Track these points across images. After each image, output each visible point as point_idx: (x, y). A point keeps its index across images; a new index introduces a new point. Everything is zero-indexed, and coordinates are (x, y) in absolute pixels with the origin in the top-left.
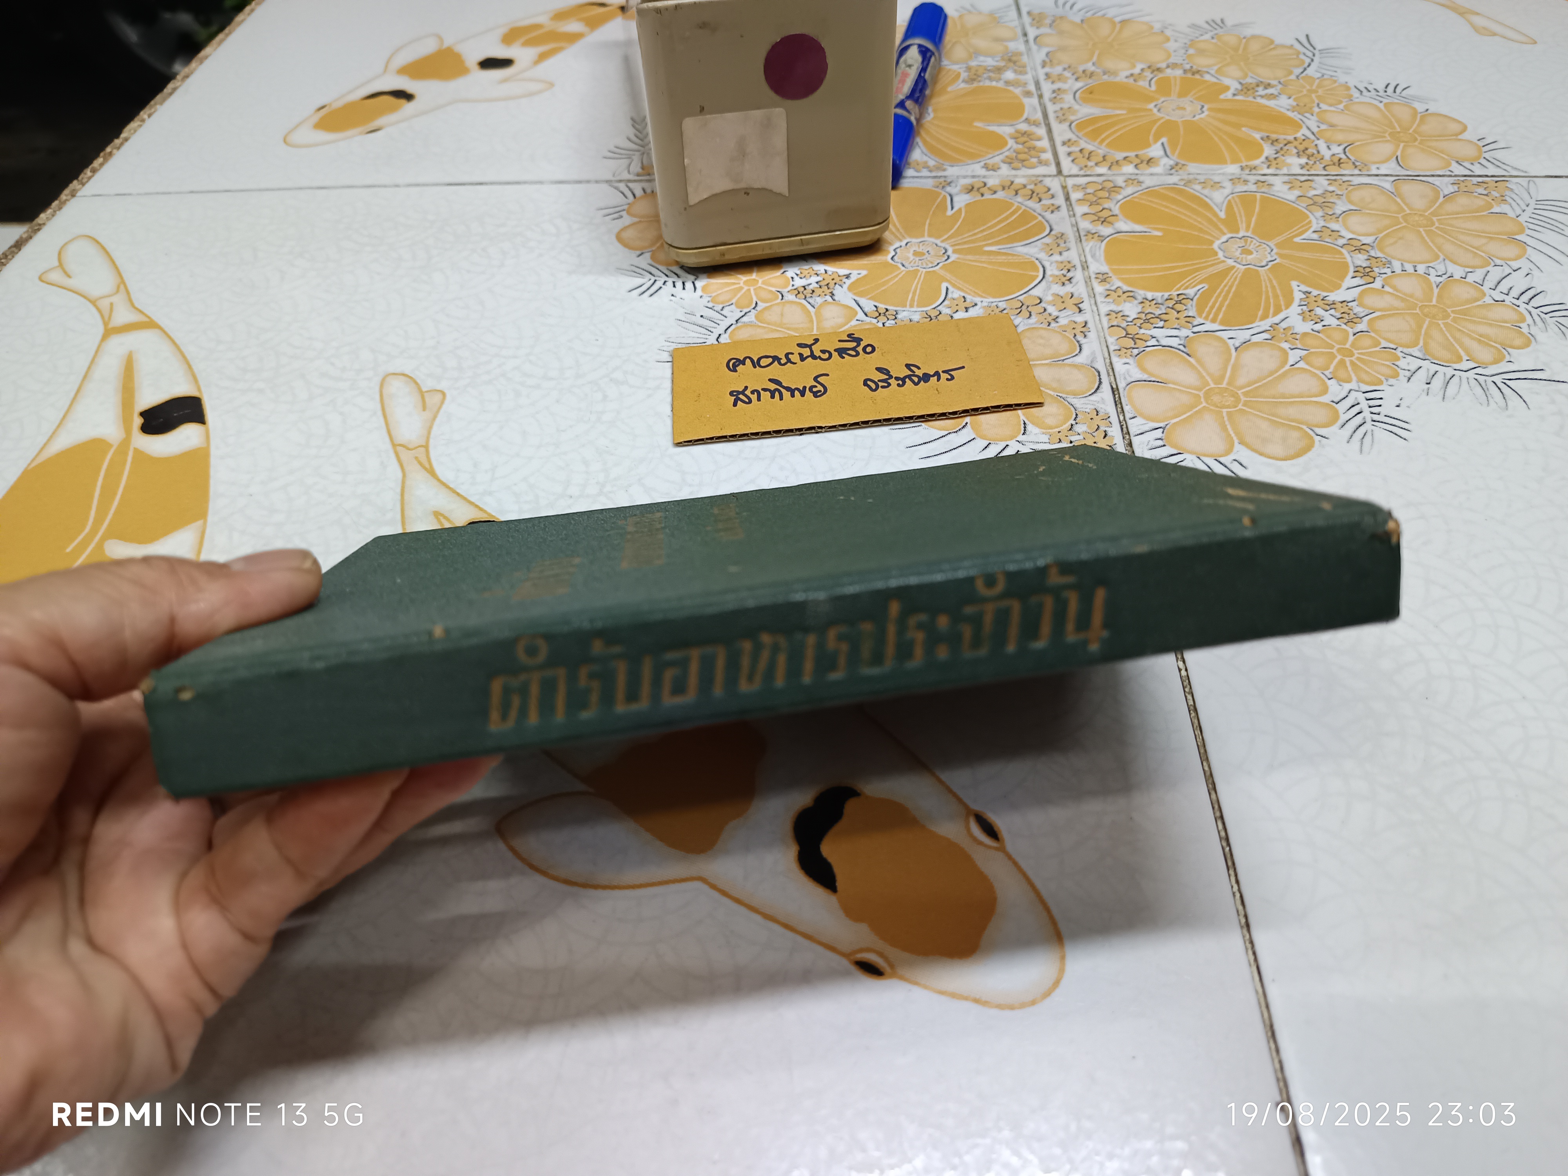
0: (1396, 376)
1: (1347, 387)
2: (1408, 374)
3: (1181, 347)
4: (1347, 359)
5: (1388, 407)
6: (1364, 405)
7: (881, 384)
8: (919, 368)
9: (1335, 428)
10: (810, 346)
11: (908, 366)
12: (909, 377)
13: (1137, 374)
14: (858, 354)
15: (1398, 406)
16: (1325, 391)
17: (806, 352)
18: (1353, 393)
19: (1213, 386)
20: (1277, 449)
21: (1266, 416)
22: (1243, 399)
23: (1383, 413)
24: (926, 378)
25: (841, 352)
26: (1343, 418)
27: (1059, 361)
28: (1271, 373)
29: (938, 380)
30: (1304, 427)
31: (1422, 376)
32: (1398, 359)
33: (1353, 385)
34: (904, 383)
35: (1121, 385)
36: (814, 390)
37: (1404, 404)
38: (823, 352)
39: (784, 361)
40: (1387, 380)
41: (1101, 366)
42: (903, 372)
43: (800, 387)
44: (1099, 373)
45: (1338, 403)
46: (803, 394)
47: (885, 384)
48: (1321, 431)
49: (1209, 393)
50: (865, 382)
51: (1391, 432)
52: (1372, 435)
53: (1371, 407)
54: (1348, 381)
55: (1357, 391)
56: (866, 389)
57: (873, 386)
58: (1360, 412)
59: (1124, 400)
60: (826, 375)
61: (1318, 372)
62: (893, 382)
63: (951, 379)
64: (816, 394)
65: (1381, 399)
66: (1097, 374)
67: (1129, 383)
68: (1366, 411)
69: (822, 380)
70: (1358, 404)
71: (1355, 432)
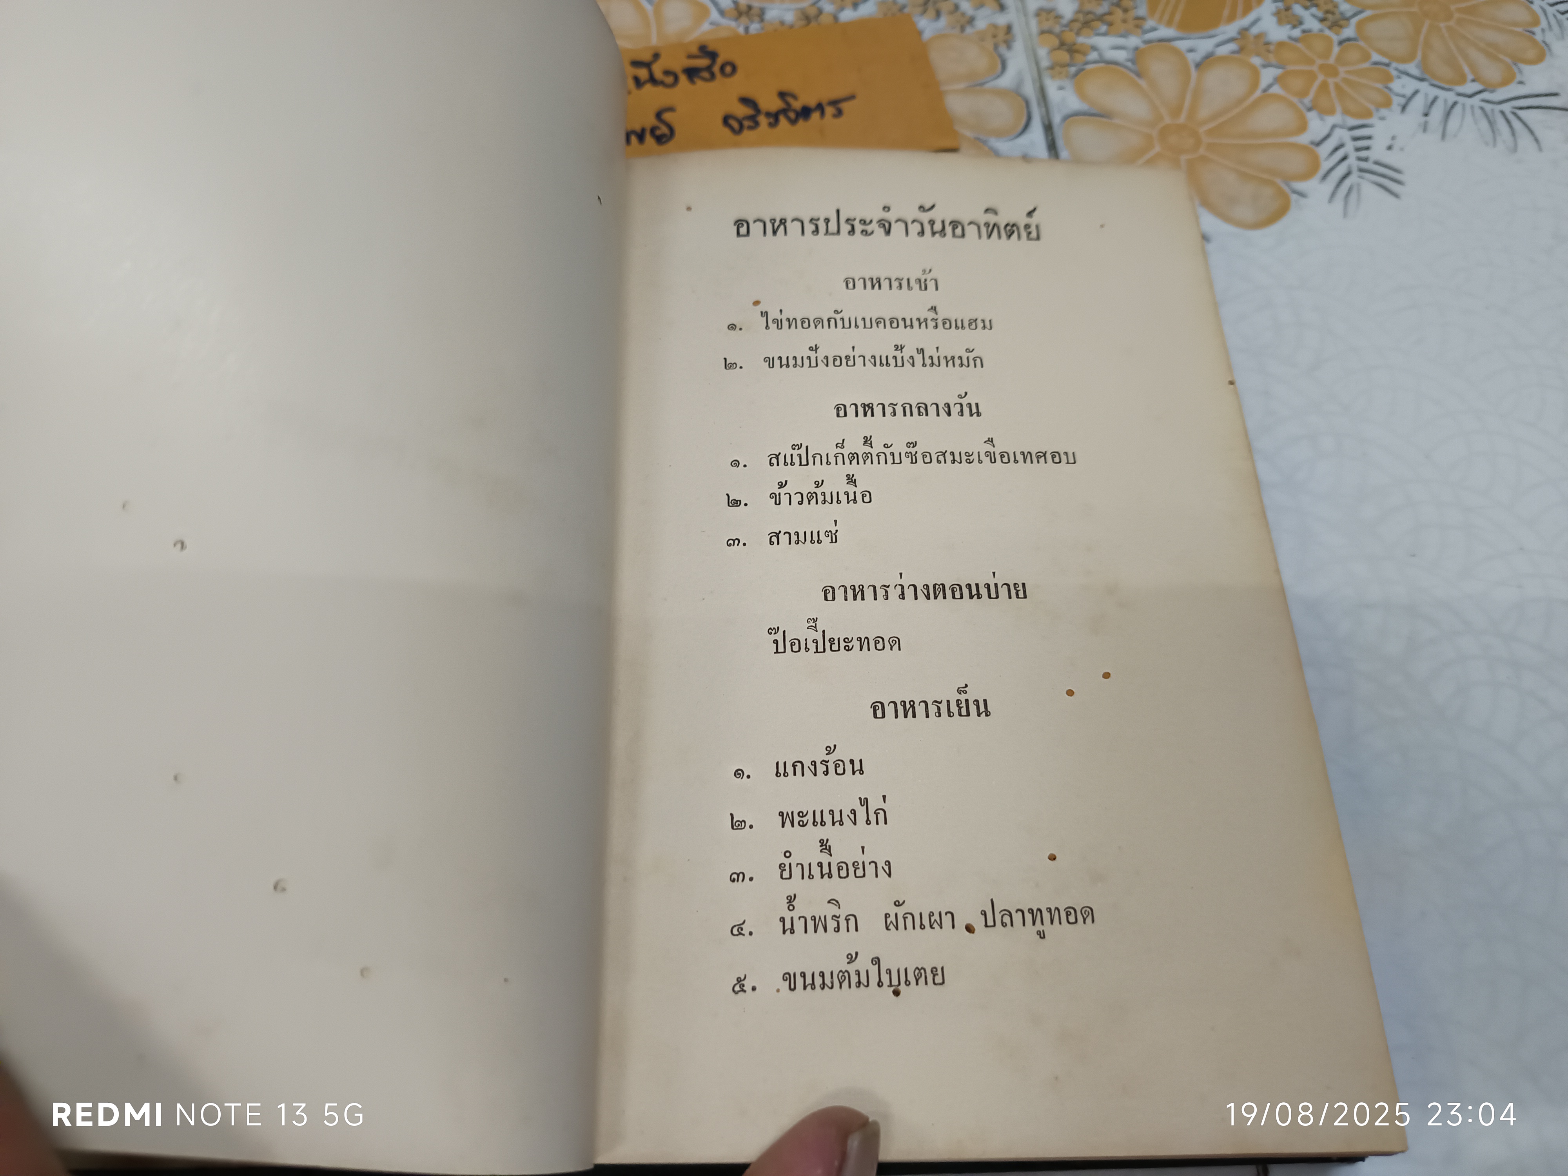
0: (1388, 104)
1: (1331, 120)
2: (1402, 101)
3: (1129, 64)
4: (1331, 81)
5: (1378, 152)
6: (1350, 147)
7: (746, 123)
8: (795, 98)
9: (1314, 181)
10: (648, 65)
11: (782, 95)
12: (784, 111)
13: (1074, 103)
14: (713, 77)
15: (1390, 148)
16: (1303, 127)
17: (643, 74)
18: (1337, 130)
19: (1168, 120)
20: (1244, 212)
21: (1231, 165)
22: (1206, 140)
23: (1372, 159)
24: (805, 112)
25: (692, 73)
26: (1326, 165)
27: (977, 85)
28: (1240, 101)
29: (823, 113)
30: (1278, 181)
31: (1418, 103)
32: (1390, 79)
33: (1336, 118)
34: (777, 121)
35: (1057, 119)
36: (658, 133)
37: (1396, 145)
38: (667, 73)
40: (1377, 110)
41: (1029, 91)
42: (776, 104)
43: (638, 128)
44: (1027, 103)
45: (1319, 144)
46: (641, 137)
47: (751, 124)
48: (1300, 186)
49: (1164, 132)
50: (726, 120)
51: (1381, 186)
52: (1359, 191)
53: (1358, 149)
54: (1331, 112)
55: (1341, 127)
56: (727, 131)
57: (735, 125)
58: (1345, 158)
59: (1060, 143)
60: (671, 109)
61: (1295, 100)
62: (763, 120)
63: (839, 113)
64: (660, 140)
65: (1369, 138)
66: (1024, 104)
67: (1066, 118)
68: (1353, 155)
69: (667, 116)
70: (1343, 145)
71: (1338, 185)
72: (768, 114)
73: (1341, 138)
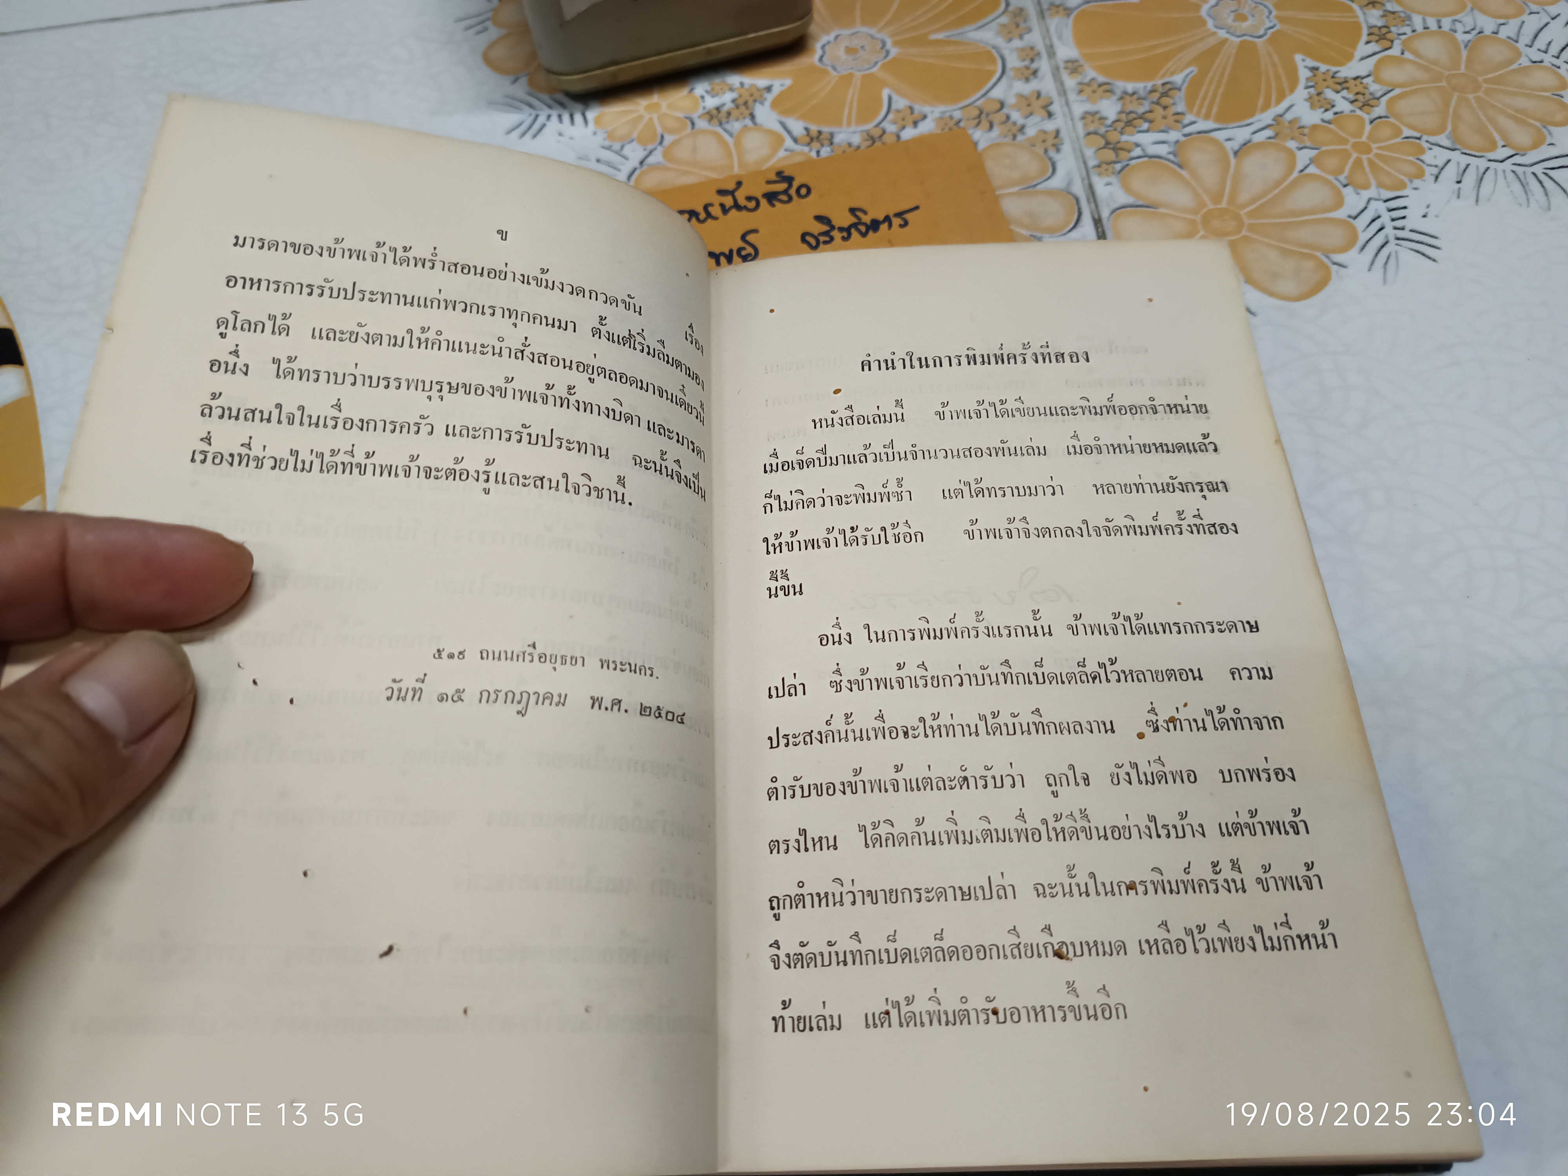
0: (1420, 175)
1: (1366, 194)
2: (1435, 171)
3: (1171, 157)
4: (1364, 157)
5: (1413, 220)
6: (1386, 217)
7: (822, 239)
8: (865, 212)
9: (1353, 253)
10: (732, 193)
11: (853, 211)
12: (854, 225)
13: (1122, 198)
14: (790, 199)
15: (1424, 216)
16: (1339, 203)
17: (728, 201)
18: (1372, 203)
19: (1211, 206)
20: (1288, 286)
21: (1273, 242)
22: (1247, 221)
23: (1408, 228)
24: (875, 225)
25: (771, 197)
26: (1363, 237)
27: (1029, 188)
28: (1278, 183)
29: (890, 226)
30: (1319, 254)
31: (1451, 173)
32: (1422, 151)
33: (1372, 192)
34: (849, 235)
35: (1105, 214)
36: (743, 253)
37: (1431, 212)
38: (749, 199)
39: (702, 216)
40: (1411, 181)
41: (1079, 189)
42: (847, 220)
43: (726, 250)
44: (1077, 200)
45: (1355, 218)
46: (730, 260)
47: (827, 239)
48: (1338, 258)
49: (1207, 219)
50: (803, 238)
51: (1418, 252)
52: (1397, 257)
53: (1393, 220)
54: (1367, 187)
55: (1377, 200)
56: (804, 247)
57: (813, 242)
58: (1381, 229)
59: (1110, 235)
60: (755, 231)
61: (1331, 178)
62: (837, 235)
63: (905, 223)
64: (745, 259)
65: (1404, 208)
66: (1075, 202)
67: (1113, 212)
68: (1389, 225)
69: (750, 238)
70: (1379, 217)
71: (1377, 255)
73: (1376, 210)
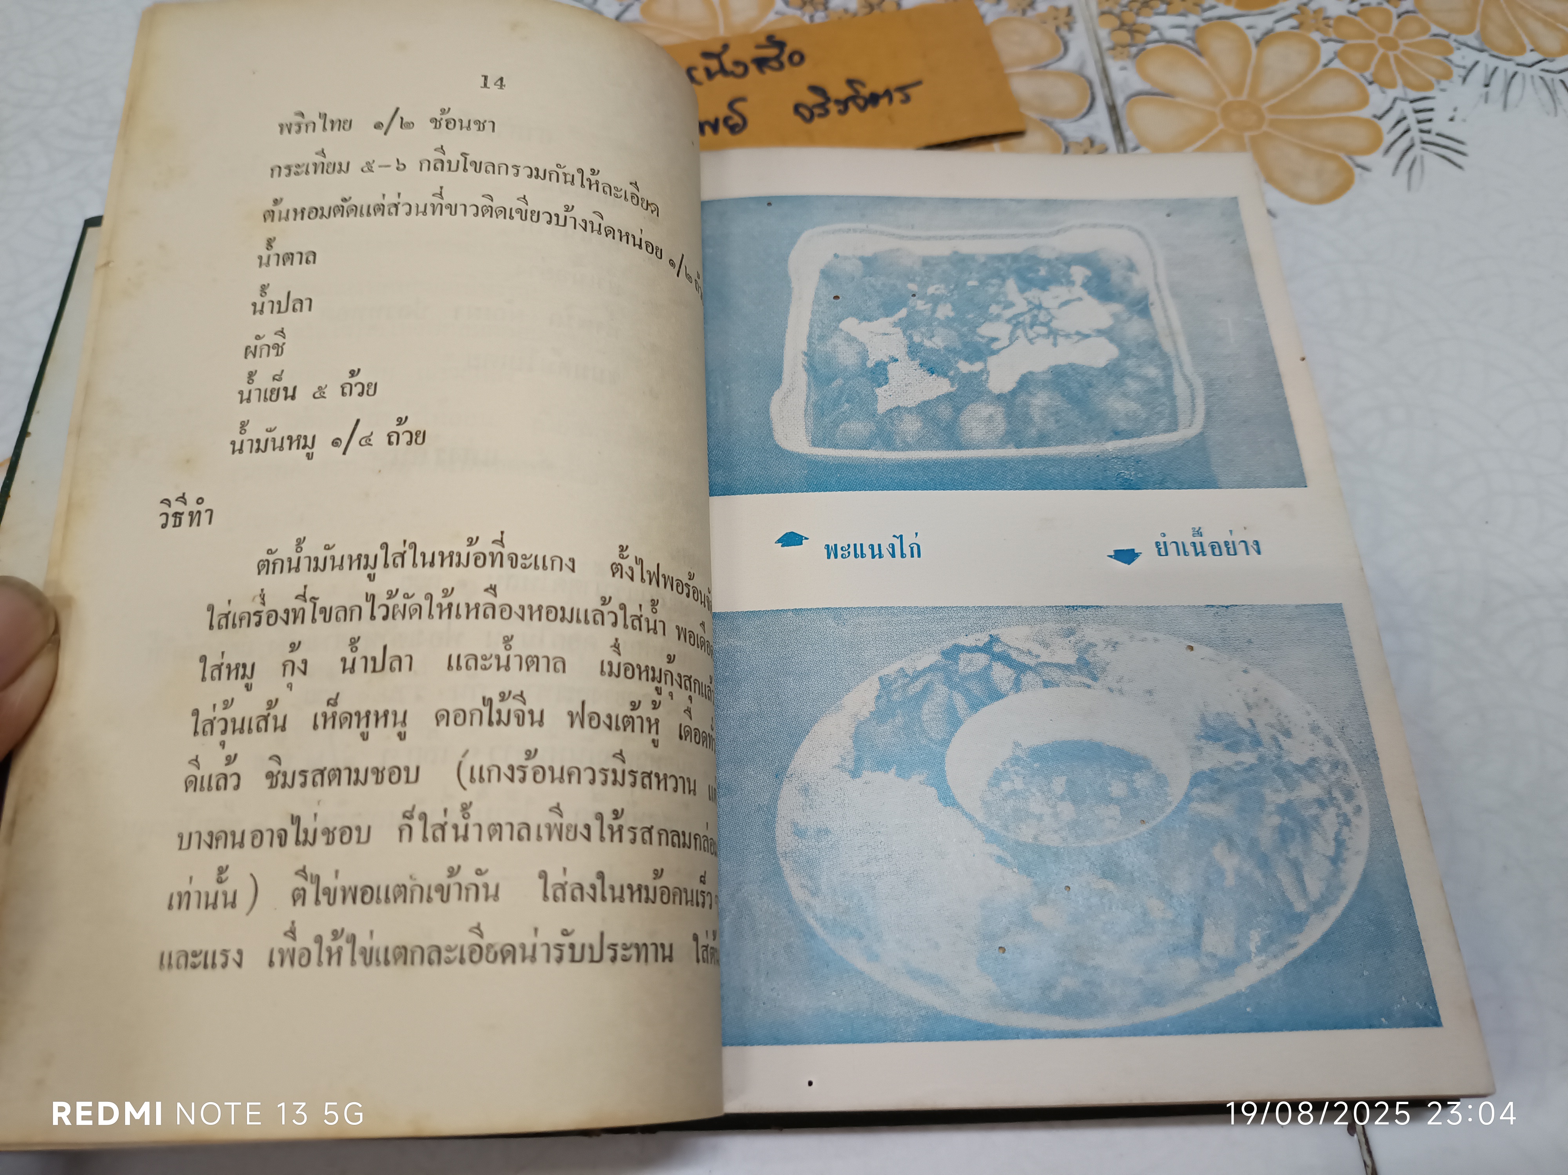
0: (1448, 76)
1: (1392, 93)
2: (1463, 72)
3: (1189, 42)
4: (1391, 54)
5: (1440, 124)
6: (1412, 119)
7: (817, 111)
8: (864, 85)
9: (1378, 155)
10: (718, 56)
11: (850, 82)
12: (853, 98)
13: (1136, 83)
14: (782, 66)
15: (1452, 120)
16: (1364, 101)
17: (714, 65)
18: (1398, 103)
19: (1230, 98)
20: (1310, 188)
21: (1294, 140)
22: (1269, 116)
23: (1434, 131)
24: (874, 99)
25: (761, 63)
26: (1388, 139)
27: (1040, 67)
28: (1301, 77)
29: (891, 100)
30: (1342, 155)
31: (1479, 74)
32: (1450, 50)
33: (1398, 92)
34: (846, 108)
35: (1120, 100)
36: (731, 123)
37: (1458, 116)
38: (737, 63)
40: (1438, 82)
41: (1092, 72)
42: (845, 92)
43: (712, 119)
44: (1091, 84)
45: (1380, 118)
46: (715, 127)
47: (821, 112)
48: (1362, 160)
49: (1227, 110)
50: (797, 108)
51: (1444, 157)
52: (1422, 163)
53: (1419, 122)
54: (1393, 85)
55: (1403, 100)
56: (798, 119)
57: (807, 113)
58: (1407, 131)
59: (1124, 124)
60: (742, 99)
61: (1356, 74)
62: (833, 108)
63: (907, 99)
64: (734, 129)
65: (1432, 110)
66: (1087, 86)
67: (1129, 98)
68: (1415, 128)
69: (738, 106)
70: (1405, 118)
71: (1401, 158)
72: (837, 102)
73: (1402, 111)
